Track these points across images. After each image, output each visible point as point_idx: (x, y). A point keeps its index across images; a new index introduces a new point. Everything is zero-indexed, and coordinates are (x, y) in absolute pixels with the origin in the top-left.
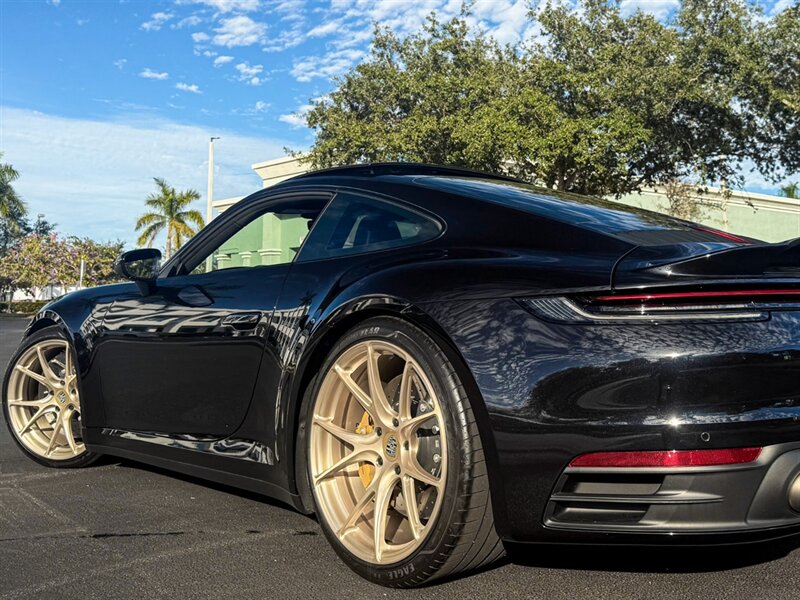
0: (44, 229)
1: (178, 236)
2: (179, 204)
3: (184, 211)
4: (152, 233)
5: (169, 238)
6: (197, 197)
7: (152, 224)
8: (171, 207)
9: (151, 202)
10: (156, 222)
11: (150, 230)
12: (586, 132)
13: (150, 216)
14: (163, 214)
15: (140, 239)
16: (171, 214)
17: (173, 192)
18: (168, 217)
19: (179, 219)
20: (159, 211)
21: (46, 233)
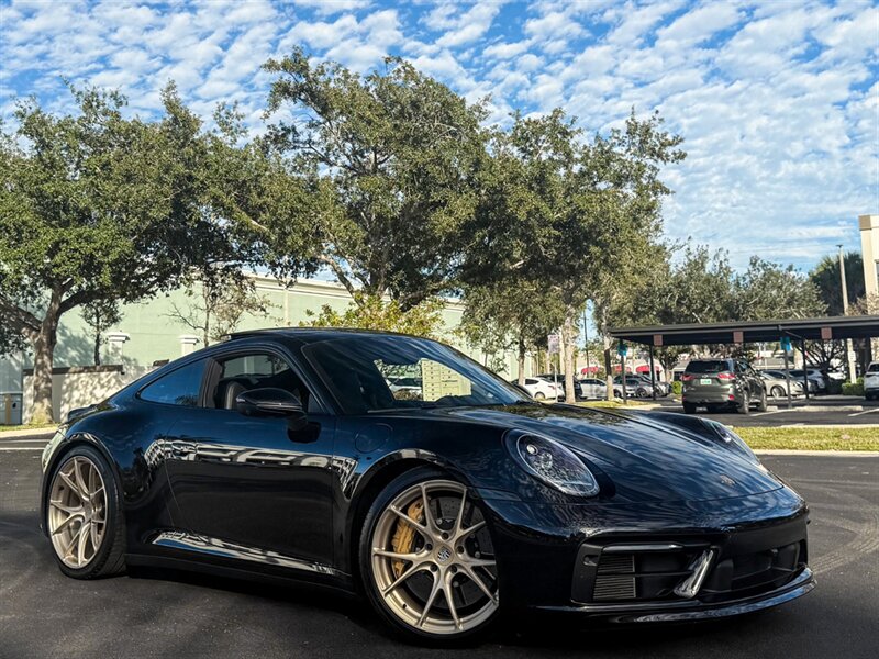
12: (67, 242)
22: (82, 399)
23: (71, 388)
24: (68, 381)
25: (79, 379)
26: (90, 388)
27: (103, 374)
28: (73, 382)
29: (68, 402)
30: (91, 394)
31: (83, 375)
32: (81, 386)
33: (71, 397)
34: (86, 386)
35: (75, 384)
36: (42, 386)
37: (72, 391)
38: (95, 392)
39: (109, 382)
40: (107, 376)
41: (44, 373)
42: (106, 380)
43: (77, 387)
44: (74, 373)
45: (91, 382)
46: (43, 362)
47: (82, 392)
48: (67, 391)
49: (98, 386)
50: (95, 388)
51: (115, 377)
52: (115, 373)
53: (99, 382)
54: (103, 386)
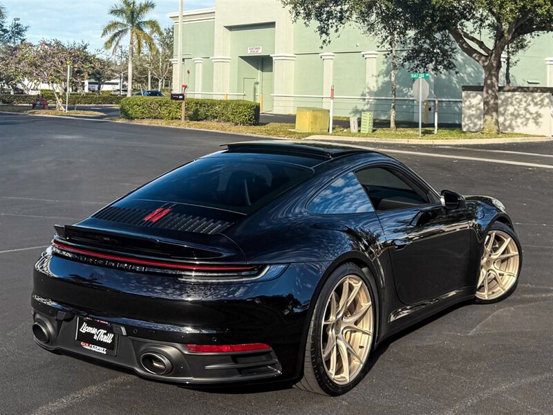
0: (18, 31)
1: (139, 43)
2: (138, 14)
3: (144, 20)
4: (117, 39)
5: (131, 43)
6: (152, 6)
7: (117, 31)
8: (133, 16)
9: (114, 12)
10: (120, 29)
11: (115, 35)
13: (115, 25)
14: (125, 22)
15: (106, 44)
16: (133, 23)
17: (134, 3)
18: (130, 25)
19: (139, 27)
20: (121, 19)
21: (21, 35)
22: (516, 113)
23: (506, 102)
24: (502, 97)
25: (512, 96)
26: (525, 105)
27: (536, 94)
28: (509, 97)
29: (503, 115)
30: (525, 109)
31: (516, 93)
32: (514, 102)
33: (505, 110)
34: (520, 103)
35: (510, 100)
36: (492, 102)
37: (507, 105)
38: (529, 108)
39: (542, 100)
40: (540, 96)
41: (493, 91)
42: (539, 99)
43: (511, 103)
44: (508, 91)
45: (524, 99)
46: (492, 83)
47: (516, 107)
48: (502, 105)
49: (532, 104)
50: (529, 105)
51: (548, 97)
52: (548, 94)
53: (532, 100)
54: (536, 104)
